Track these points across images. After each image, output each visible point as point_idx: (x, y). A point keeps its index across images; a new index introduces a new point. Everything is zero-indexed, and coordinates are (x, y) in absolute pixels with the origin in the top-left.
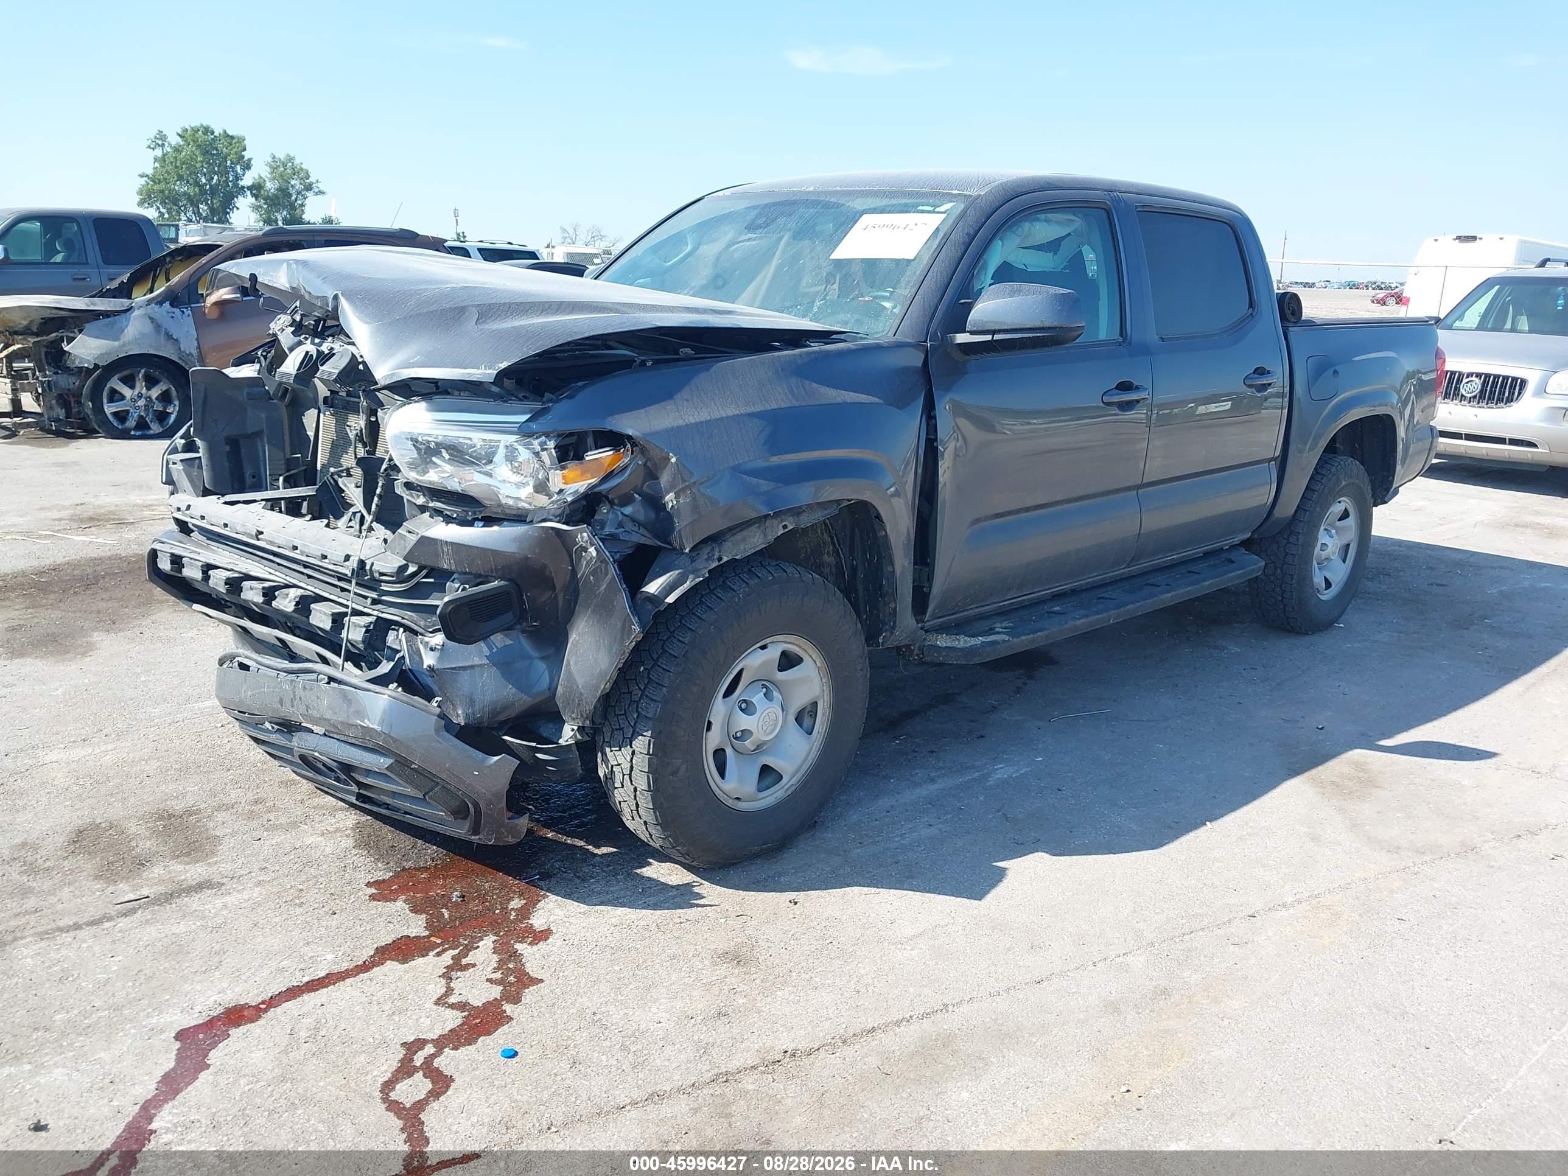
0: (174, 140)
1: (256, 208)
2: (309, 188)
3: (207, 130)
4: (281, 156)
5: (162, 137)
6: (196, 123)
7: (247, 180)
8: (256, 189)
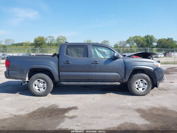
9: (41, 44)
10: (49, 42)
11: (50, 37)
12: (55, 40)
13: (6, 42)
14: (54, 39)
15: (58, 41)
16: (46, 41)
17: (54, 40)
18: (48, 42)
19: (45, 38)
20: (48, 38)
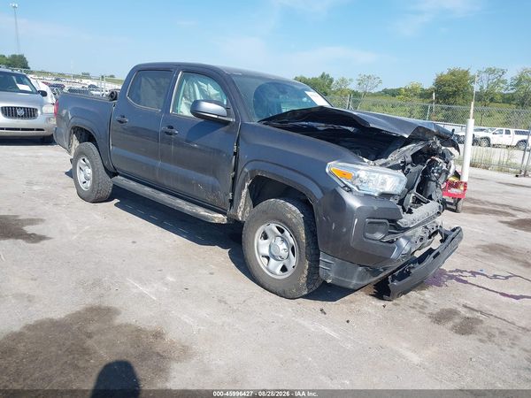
9: (455, 94)
10: (485, 87)
11: (491, 71)
12: (509, 82)
13: (359, 84)
14: (504, 77)
15: (517, 85)
16: (473, 85)
17: (504, 82)
18: (482, 87)
19: (472, 73)
20: (484, 76)
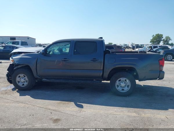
0: (155, 36)
1: (163, 42)
2: (170, 40)
3: (159, 34)
4: (167, 36)
5: (154, 35)
6: (157, 34)
7: (162, 39)
8: (163, 40)
